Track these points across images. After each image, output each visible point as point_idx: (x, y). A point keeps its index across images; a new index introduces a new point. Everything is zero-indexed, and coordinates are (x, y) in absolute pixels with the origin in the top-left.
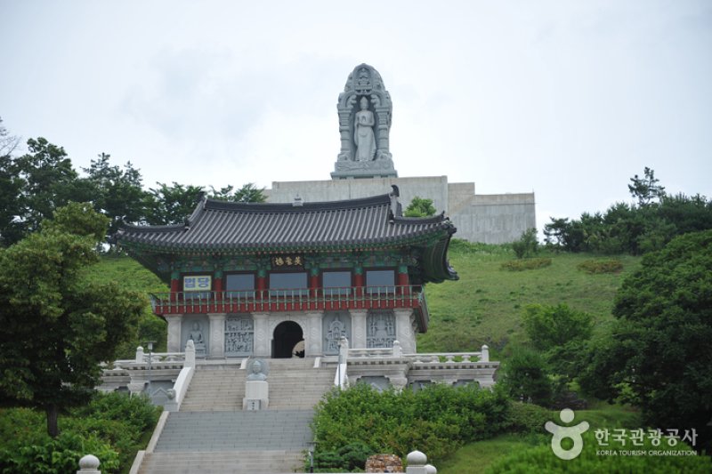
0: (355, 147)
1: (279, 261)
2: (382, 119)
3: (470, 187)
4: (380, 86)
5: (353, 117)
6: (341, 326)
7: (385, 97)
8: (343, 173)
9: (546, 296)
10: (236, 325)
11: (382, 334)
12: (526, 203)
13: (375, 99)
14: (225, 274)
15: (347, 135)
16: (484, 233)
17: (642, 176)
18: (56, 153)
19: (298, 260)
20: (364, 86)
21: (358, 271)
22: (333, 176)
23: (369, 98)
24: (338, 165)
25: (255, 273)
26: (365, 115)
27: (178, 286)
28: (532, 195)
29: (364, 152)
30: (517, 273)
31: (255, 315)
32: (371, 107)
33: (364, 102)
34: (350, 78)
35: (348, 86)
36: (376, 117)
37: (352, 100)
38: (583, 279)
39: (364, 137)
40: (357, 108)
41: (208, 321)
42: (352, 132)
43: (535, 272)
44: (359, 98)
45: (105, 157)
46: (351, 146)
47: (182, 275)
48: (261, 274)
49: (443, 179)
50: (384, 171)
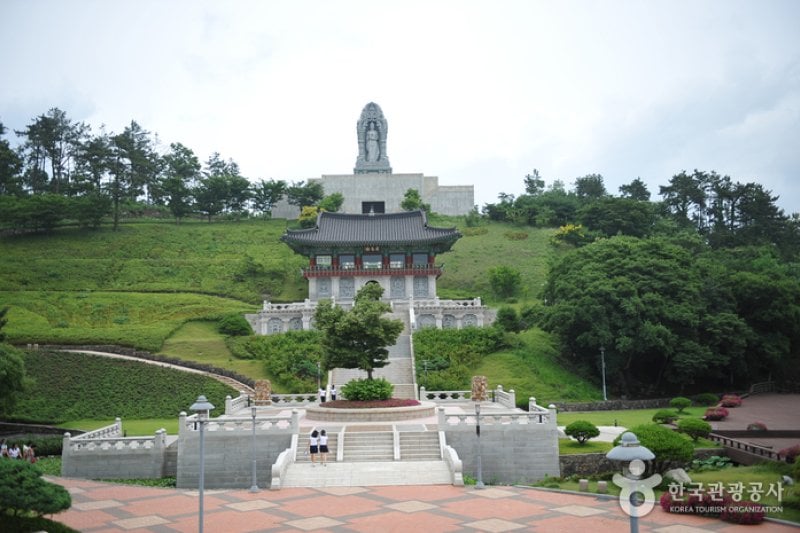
0: (367, 152)
1: (368, 249)
2: (383, 136)
3: (435, 179)
4: (381, 116)
5: (366, 135)
6: (400, 283)
7: (384, 123)
8: (361, 168)
9: (490, 255)
10: (345, 282)
11: (421, 288)
12: (469, 191)
13: (379, 124)
14: (338, 255)
15: (362, 145)
16: (445, 208)
17: (532, 174)
18: (188, 153)
19: (377, 249)
20: (372, 116)
21: (409, 255)
22: (355, 170)
23: (375, 123)
24: (357, 163)
25: (355, 255)
26: (373, 133)
27: (314, 262)
28: (472, 187)
29: (373, 156)
30: (470, 238)
31: (356, 278)
32: (376, 128)
33: (372, 125)
34: (364, 110)
35: (363, 116)
36: (379, 134)
37: (365, 124)
38: (508, 244)
39: (372, 146)
40: (368, 129)
41: (330, 280)
42: (366, 143)
43: (480, 237)
44: (369, 123)
45: (217, 155)
46: (364, 151)
47: (316, 255)
48: (358, 256)
49: (421, 175)
50: (385, 168)
